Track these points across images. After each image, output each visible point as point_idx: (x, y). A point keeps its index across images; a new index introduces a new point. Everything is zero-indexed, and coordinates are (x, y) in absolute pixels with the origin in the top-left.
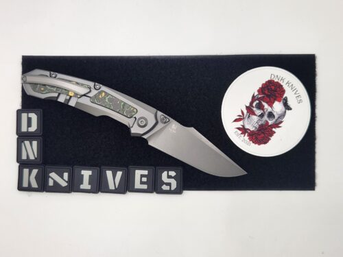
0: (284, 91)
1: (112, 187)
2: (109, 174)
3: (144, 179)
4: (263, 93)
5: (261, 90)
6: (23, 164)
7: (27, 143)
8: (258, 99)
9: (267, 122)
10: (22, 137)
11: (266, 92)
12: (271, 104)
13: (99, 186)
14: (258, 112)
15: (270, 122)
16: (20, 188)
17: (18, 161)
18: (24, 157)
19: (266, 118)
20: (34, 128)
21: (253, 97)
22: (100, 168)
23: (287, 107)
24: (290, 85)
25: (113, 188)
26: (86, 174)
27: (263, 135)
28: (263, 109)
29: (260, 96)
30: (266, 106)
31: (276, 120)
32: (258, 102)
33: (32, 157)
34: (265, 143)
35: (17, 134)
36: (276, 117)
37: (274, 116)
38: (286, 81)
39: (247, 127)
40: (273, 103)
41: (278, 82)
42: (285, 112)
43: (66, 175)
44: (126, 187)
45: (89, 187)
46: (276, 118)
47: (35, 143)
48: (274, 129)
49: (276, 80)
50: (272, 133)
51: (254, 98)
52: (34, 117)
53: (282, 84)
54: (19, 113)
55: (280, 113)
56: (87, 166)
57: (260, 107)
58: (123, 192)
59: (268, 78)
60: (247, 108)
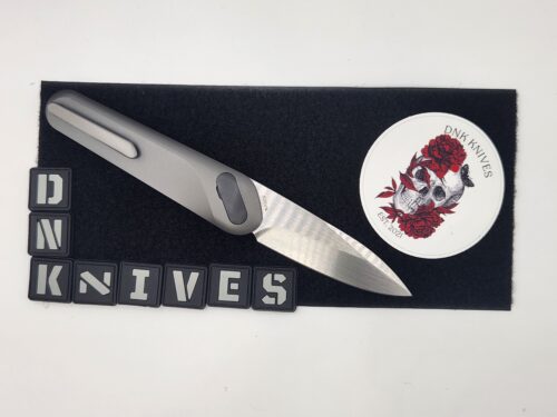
0: (464, 156)
1: (181, 297)
2: (178, 275)
3: (235, 286)
4: (430, 156)
5: (427, 151)
6: (39, 257)
7: (46, 222)
8: (421, 164)
9: (432, 203)
10: (38, 212)
11: (436, 155)
12: (441, 175)
13: (161, 296)
14: (420, 185)
15: (437, 204)
16: (33, 295)
17: (29, 252)
18: (40, 245)
19: (430, 195)
20: (57, 198)
21: (414, 159)
22: (163, 265)
23: (467, 181)
24: (476, 146)
25: (185, 300)
26: (141, 275)
27: (423, 223)
28: (428, 182)
29: (424, 159)
30: (433, 176)
31: (447, 201)
32: (420, 168)
33: (53, 246)
34: (426, 236)
35: (30, 207)
36: (448, 195)
37: (444, 195)
38: (469, 139)
39: (399, 207)
40: (446, 172)
41: (455, 140)
42: (463, 189)
43: (107, 277)
44: (205, 297)
45: (144, 297)
46: (447, 197)
47: (58, 223)
48: (441, 215)
49: (453, 137)
50: (439, 221)
51: (414, 162)
52: (57, 180)
53: (462, 143)
54: (34, 173)
55: (454, 190)
56: (141, 262)
57: (423, 177)
58: (200, 306)
59: (441, 132)
60: (403, 177)
